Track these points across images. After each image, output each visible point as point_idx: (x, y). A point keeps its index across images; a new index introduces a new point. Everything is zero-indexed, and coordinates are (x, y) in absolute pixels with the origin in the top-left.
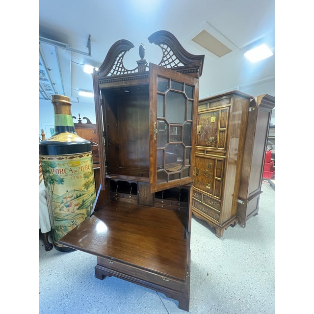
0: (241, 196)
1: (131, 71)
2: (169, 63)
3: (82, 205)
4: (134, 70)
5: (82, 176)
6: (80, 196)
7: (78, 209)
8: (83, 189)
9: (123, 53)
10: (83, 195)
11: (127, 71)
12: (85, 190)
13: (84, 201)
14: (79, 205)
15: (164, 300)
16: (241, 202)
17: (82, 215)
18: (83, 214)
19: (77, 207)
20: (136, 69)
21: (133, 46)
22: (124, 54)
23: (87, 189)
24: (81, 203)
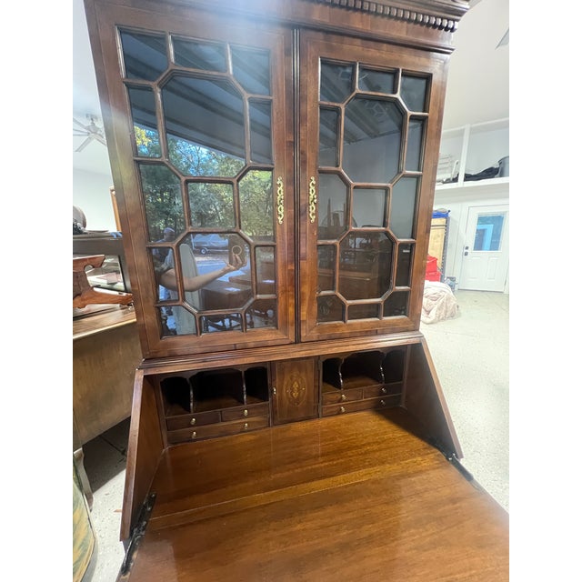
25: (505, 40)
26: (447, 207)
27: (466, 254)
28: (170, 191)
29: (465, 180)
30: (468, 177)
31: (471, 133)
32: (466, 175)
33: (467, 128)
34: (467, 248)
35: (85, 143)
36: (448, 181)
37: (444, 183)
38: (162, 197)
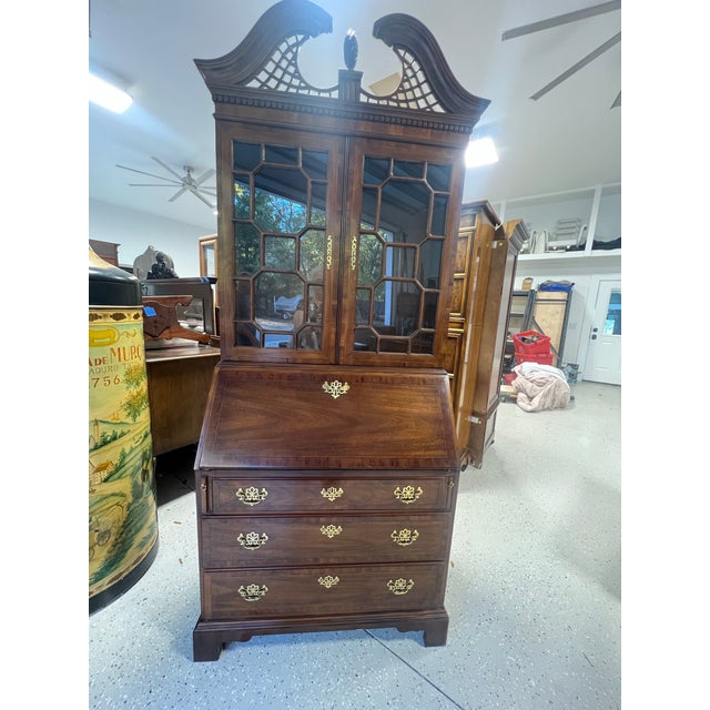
0: (477, 409)
1: (320, 91)
2: (415, 99)
3: (117, 469)
4: (329, 91)
5: (122, 377)
6: (114, 438)
7: (106, 480)
8: (123, 416)
9: (300, 37)
10: (123, 434)
11: (308, 87)
12: (130, 420)
13: (124, 456)
14: (111, 469)
15: (389, 644)
16: (475, 420)
17: (117, 499)
18: (123, 495)
19: (105, 474)
20: (334, 89)
21: (329, 29)
22: (303, 40)
23: (134, 417)
24: (116, 462)
25: (618, 102)
26: (570, 279)
27: (594, 337)
28: (257, 246)
29: (593, 248)
30: (597, 245)
31: (602, 195)
32: (595, 242)
33: (599, 188)
34: (595, 330)
35: (179, 194)
36: (573, 248)
37: (567, 250)
38: (247, 252)
